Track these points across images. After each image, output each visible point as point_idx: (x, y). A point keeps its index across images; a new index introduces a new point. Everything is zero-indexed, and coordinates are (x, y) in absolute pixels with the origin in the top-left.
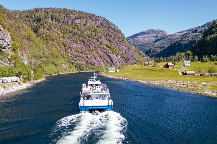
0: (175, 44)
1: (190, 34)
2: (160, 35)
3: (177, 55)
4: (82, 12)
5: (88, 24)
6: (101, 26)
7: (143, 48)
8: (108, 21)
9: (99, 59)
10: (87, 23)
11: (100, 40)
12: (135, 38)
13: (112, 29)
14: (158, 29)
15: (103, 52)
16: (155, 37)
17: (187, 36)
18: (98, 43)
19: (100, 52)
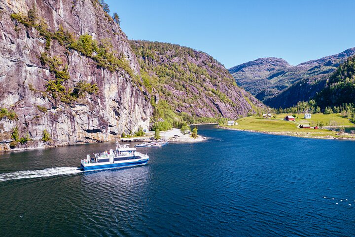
0: (298, 84)
1: (322, 68)
2: (277, 68)
3: (299, 105)
4: (178, 46)
5: (188, 63)
6: (204, 65)
7: (253, 88)
8: (211, 58)
9: (205, 108)
10: (186, 62)
11: (205, 84)
12: (239, 72)
13: (217, 68)
14: (274, 58)
15: (208, 100)
16: (270, 71)
17: (317, 70)
18: (202, 89)
19: (205, 99)
